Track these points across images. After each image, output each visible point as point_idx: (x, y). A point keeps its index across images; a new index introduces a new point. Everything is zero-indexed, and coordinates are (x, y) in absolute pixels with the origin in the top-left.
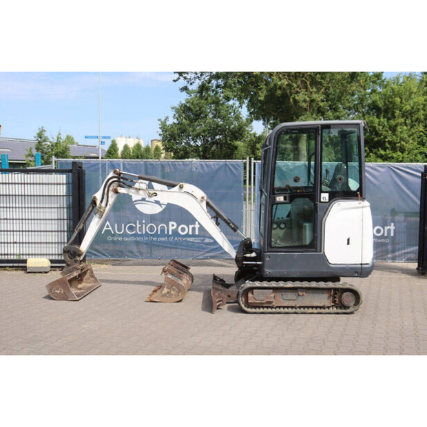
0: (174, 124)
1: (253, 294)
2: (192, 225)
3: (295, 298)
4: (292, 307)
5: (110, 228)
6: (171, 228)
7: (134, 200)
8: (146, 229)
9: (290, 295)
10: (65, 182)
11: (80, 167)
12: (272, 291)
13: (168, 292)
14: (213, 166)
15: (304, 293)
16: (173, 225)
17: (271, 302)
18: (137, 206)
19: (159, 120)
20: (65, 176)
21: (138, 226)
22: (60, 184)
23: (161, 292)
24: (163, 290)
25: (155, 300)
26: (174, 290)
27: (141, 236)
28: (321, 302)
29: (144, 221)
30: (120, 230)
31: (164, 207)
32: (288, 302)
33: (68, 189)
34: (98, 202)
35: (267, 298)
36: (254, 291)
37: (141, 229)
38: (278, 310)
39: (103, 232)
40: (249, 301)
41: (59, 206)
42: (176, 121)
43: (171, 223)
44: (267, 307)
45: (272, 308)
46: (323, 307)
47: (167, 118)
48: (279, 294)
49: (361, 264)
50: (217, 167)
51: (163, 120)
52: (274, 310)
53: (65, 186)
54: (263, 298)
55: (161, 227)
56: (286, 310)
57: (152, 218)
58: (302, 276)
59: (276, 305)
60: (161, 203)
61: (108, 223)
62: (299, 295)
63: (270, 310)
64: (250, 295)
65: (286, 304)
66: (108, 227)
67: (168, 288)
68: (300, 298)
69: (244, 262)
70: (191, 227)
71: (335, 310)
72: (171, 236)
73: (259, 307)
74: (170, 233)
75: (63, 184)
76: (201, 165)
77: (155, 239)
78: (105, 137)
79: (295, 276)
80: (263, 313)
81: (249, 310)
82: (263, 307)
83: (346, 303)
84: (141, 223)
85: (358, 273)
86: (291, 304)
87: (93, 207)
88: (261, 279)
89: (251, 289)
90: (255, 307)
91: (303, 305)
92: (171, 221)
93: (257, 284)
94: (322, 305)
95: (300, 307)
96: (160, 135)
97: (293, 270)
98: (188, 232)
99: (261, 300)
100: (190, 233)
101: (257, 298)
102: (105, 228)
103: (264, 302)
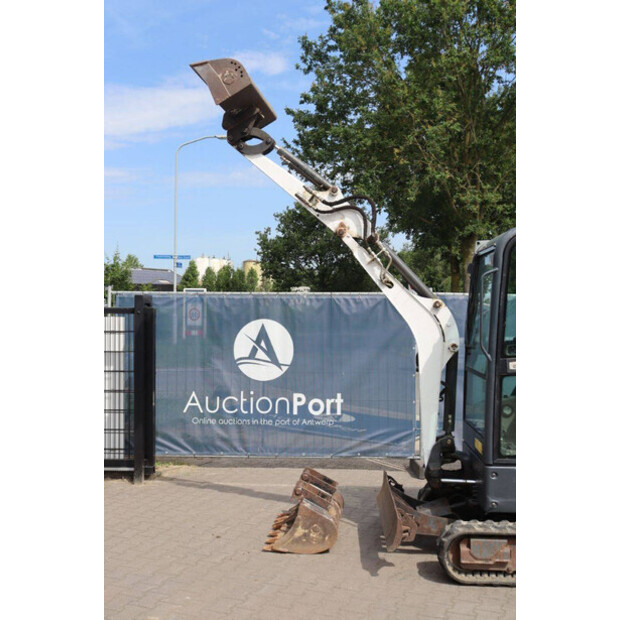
0: (278, 237)
1: (469, 546)
2: (330, 399)
5: (198, 404)
6: (296, 404)
7: (236, 358)
8: (255, 405)
10: (122, 329)
11: (149, 305)
12: (506, 541)
13: (305, 535)
14: (365, 303)
16: (299, 400)
17: (503, 564)
18: (240, 367)
19: (257, 233)
20: (122, 319)
21: (243, 400)
22: (114, 332)
23: (292, 534)
24: (295, 531)
25: (281, 549)
26: (315, 531)
27: (248, 416)
29: (252, 393)
30: (212, 407)
31: (285, 369)
33: (127, 341)
35: (496, 556)
36: (472, 540)
37: (247, 406)
39: (185, 411)
40: (463, 561)
41: (112, 369)
42: (281, 234)
43: (296, 396)
44: (497, 573)
45: (506, 574)
47: (269, 229)
50: (371, 304)
51: (263, 233)
52: (509, 578)
53: (122, 336)
54: (489, 556)
55: (280, 402)
57: (266, 387)
59: (512, 569)
60: (281, 362)
61: (194, 394)
63: (501, 579)
64: (463, 548)
66: (193, 401)
67: (305, 527)
69: (443, 480)
70: (329, 402)
72: (296, 417)
73: (481, 572)
74: (295, 412)
75: (119, 332)
76: (346, 300)
77: (269, 422)
78: (183, 257)
80: (491, 585)
81: (461, 577)
82: (489, 573)
84: (247, 396)
88: (482, 516)
89: (466, 538)
90: (473, 572)
92: (296, 392)
93: (477, 526)
96: (258, 253)
98: (325, 411)
99: (486, 560)
100: (328, 413)
101: (477, 555)
102: (189, 404)
103: (491, 563)
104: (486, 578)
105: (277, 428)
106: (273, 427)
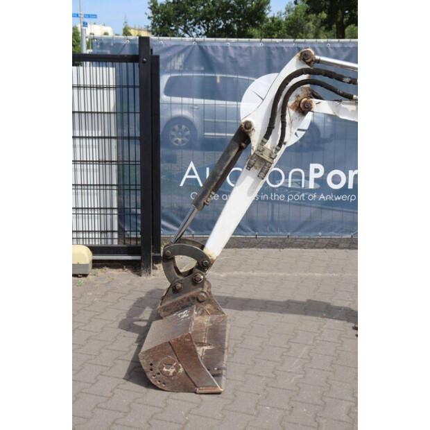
2: (353, 170)
5: (197, 176)
6: (313, 176)
10: (112, 83)
16: (317, 171)
22: (102, 88)
31: (301, 134)
33: (120, 100)
34: (256, 138)
39: (182, 185)
43: (313, 166)
53: (112, 92)
55: (294, 174)
61: (192, 165)
66: (192, 173)
70: (351, 174)
72: (312, 191)
74: (311, 186)
75: (109, 88)
77: (281, 197)
87: (241, 149)
92: (312, 163)
98: (347, 184)
100: (350, 186)
102: (186, 176)
105: (290, 203)
106: (285, 203)
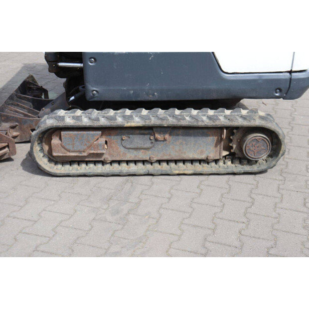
1: (60, 139)
3: (148, 145)
4: (144, 162)
9: (138, 140)
12: (100, 132)
15: (167, 136)
17: (101, 155)
28: (202, 152)
32: (135, 153)
36: (63, 133)
38: (116, 168)
40: (55, 154)
44: (95, 162)
45: (103, 163)
46: (206, 161)
48: (115, 139)
49: (291, 72)
52: (107, 168)
54: (81, 148)
56: (133, 168)
58: (165, 98)
59: (110, 159)
62: (156, 140)
63: (99, 168)
64: (55, 141)
65: (130, 156)
68: (160, 146)
69: (61, 64)
71: (230, 165)
73: (78, 163)
79: (151, 98)
82: (87, 163)
83: (251, 155)
85: (280, 90)
86: (141, 155)
89: (57, 131)
90: (71, 163)
91: (165, 158)
94: (203, 157)
95: (159, 162)
97: (147, 87)
99: (80, 152)
101: (70, 147)
103: (85, 154)
104: (83, 168)
